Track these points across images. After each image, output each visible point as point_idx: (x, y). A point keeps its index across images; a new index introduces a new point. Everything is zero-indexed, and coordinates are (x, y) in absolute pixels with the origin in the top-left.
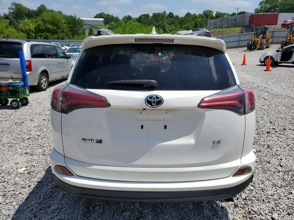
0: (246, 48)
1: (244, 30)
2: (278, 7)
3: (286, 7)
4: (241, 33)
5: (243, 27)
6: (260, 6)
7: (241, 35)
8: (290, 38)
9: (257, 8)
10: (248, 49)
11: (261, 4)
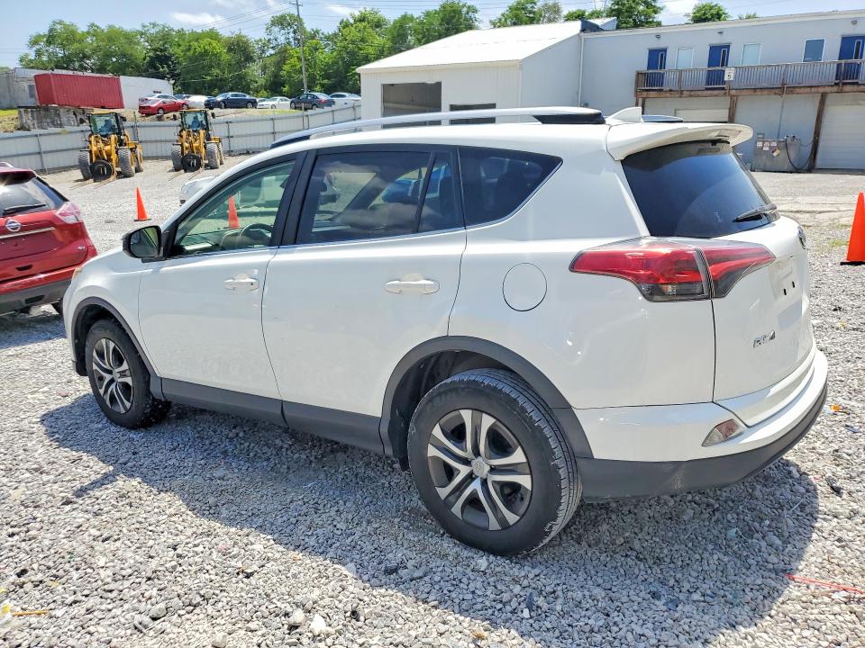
0: (78, 174)
1: (28, 119)
2: (89, 58)
3: (114, 60)
4: (22, 128)
5: (22, 110)
6: (34, 49)
7: (40, 135)
8: (191, 143)
9: (27, 55)
10: (86, 179)
11: (34, 42)
